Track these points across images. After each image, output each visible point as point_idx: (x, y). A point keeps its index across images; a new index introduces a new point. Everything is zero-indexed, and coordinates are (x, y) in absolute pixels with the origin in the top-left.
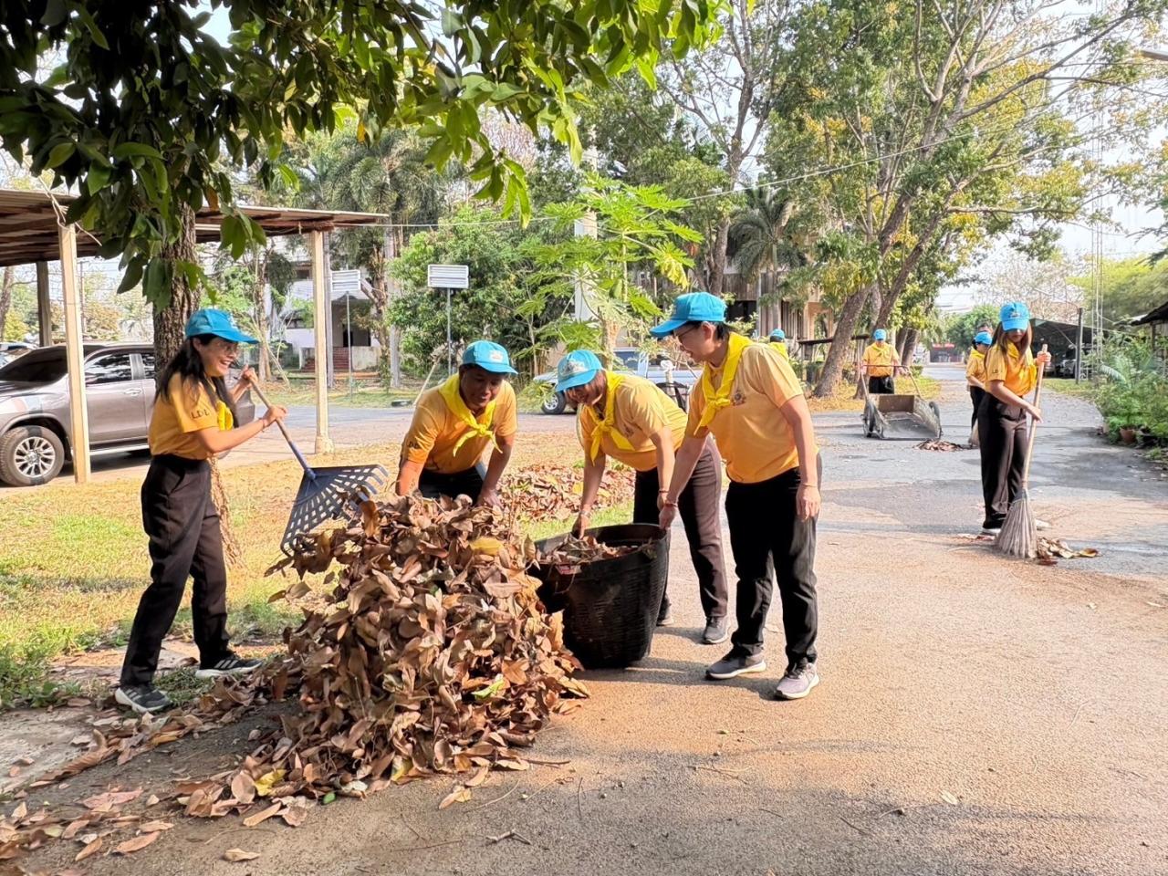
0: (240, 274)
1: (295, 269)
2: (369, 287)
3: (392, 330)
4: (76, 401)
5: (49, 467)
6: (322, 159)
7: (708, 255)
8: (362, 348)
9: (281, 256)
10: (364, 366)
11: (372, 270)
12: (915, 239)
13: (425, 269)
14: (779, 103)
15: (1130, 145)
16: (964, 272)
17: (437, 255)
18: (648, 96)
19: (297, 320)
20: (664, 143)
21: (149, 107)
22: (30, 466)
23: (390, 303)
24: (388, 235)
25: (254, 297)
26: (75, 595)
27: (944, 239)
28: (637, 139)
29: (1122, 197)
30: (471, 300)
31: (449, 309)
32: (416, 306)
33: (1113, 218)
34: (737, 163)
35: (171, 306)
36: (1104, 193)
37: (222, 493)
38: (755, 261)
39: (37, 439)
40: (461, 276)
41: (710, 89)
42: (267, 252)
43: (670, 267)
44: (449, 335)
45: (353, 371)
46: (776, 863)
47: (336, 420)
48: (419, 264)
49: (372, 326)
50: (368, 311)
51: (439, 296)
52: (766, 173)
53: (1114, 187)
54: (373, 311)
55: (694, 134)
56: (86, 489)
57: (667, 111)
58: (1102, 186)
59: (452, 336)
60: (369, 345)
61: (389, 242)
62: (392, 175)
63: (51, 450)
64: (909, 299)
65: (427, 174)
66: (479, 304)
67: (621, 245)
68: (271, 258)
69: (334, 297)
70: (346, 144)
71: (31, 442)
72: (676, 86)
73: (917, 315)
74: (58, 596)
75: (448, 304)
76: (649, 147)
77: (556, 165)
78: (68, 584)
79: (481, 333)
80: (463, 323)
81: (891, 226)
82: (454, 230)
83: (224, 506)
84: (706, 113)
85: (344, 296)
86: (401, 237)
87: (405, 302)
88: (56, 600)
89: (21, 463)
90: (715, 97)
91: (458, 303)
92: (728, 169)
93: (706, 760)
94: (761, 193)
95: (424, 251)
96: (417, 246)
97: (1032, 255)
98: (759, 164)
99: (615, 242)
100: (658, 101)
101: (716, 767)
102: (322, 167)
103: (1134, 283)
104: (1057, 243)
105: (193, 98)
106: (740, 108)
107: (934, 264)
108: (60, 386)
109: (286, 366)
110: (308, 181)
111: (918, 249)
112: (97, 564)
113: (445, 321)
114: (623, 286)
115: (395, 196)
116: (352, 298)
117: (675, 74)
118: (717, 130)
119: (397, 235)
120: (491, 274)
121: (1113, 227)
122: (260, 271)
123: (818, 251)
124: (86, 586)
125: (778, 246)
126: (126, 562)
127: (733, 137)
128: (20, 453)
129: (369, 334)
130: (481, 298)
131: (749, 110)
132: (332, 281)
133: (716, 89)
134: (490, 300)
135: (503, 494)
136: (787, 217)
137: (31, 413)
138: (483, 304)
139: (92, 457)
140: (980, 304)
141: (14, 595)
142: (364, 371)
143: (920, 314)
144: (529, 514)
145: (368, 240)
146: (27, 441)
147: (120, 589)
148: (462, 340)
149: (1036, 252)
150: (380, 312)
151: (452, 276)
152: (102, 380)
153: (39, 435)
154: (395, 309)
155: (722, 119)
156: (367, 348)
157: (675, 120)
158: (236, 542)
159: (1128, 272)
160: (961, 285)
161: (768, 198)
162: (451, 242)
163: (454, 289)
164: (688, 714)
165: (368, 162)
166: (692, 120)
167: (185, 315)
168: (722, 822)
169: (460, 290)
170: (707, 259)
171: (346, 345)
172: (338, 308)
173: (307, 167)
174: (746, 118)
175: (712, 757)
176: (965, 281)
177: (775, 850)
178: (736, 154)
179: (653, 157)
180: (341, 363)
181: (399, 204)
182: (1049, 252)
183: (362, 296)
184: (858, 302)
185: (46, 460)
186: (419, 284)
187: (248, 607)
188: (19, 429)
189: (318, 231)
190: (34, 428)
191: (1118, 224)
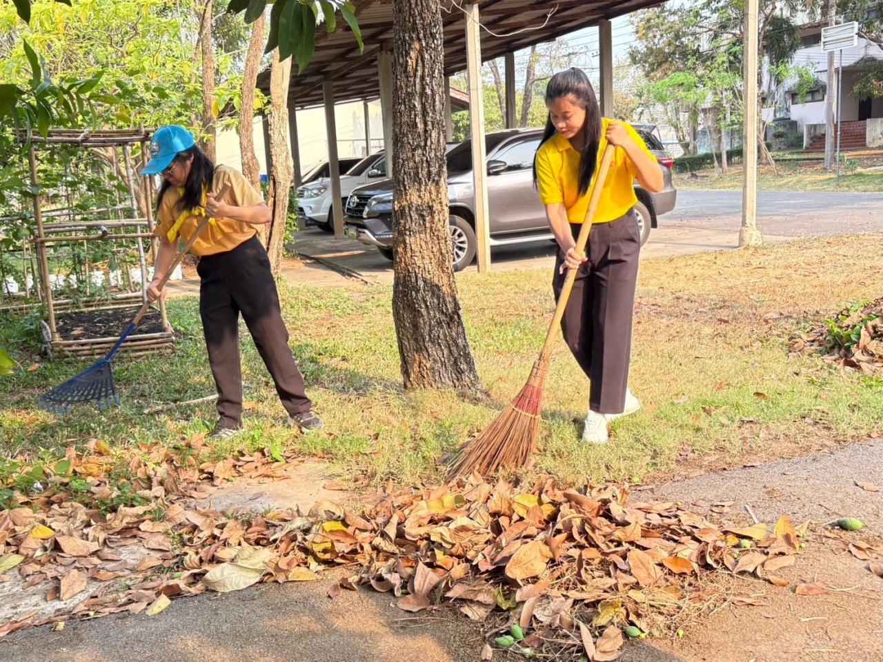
4: (479, 192)
5: (463, 254)
8: (879, 120)
45: (867, 148)
56: (484, 275)
85: (862, 59)
142: (879, 147)
153: (455, 224)
171: (861, 118)
172: (850, 74)
180: (854, 139)
185: (460, 248)
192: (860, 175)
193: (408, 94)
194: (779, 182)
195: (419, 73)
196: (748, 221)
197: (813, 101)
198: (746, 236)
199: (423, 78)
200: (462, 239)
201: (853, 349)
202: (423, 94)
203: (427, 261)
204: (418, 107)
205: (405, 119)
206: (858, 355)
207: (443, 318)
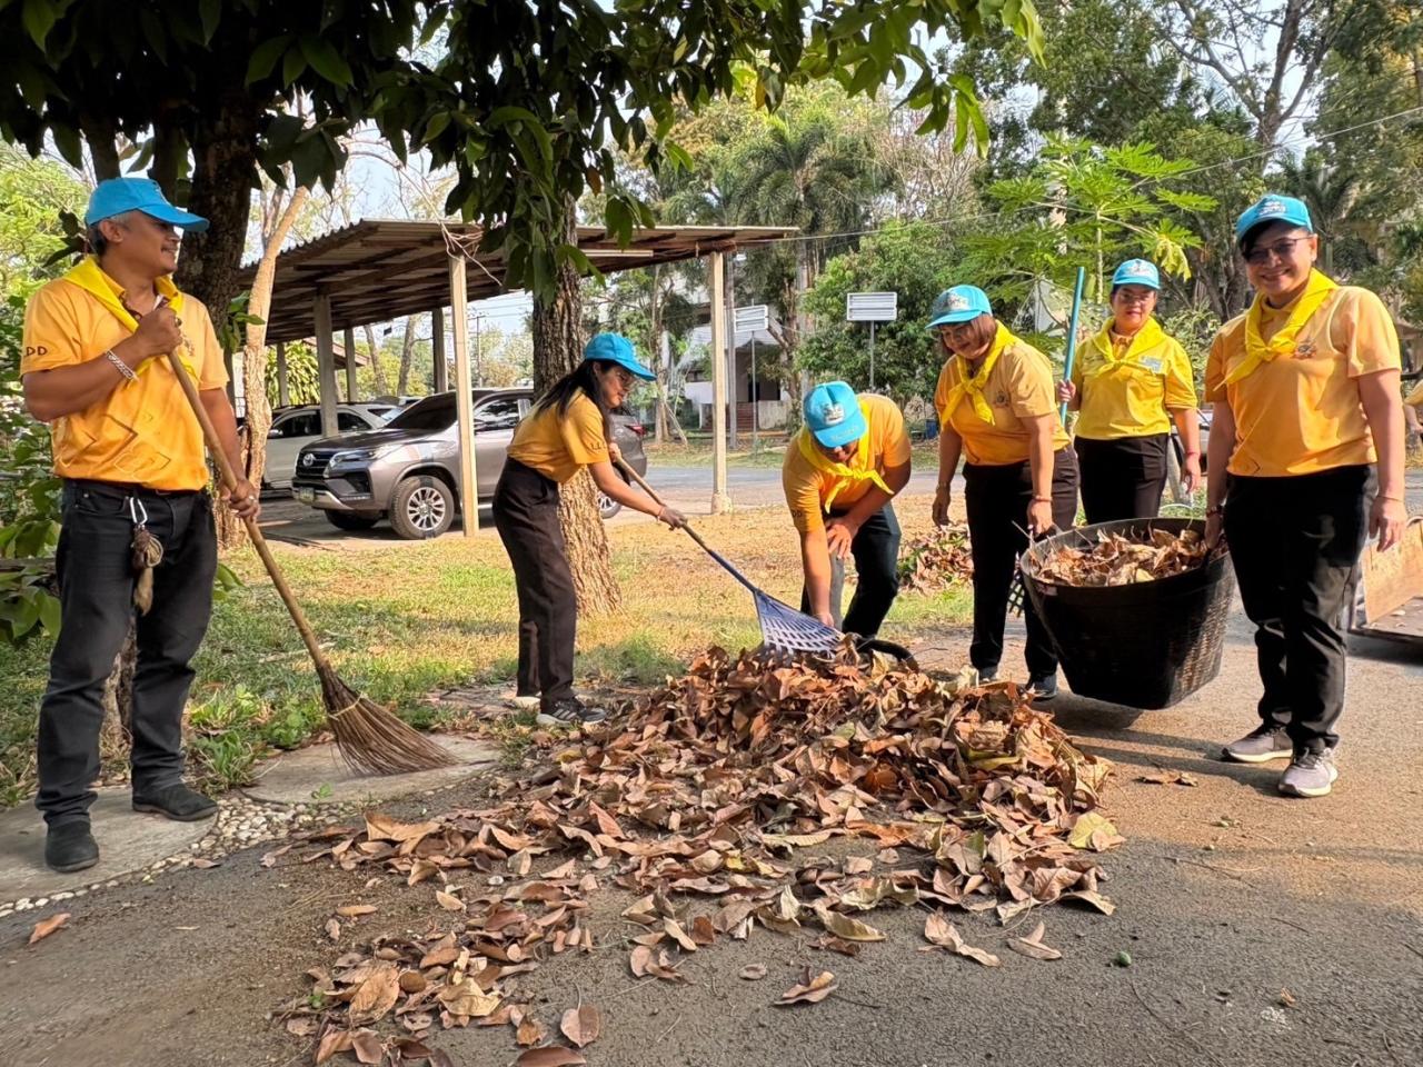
0: (635, 319)
1: (695, 313)
2: (778, 329)
3: (803, 376)
4: (465, 450)
5: (440, 519)
6: (726, 176)
7: (1226, 259)
8: (769, 402)
9: (681, 298)
10: (771, 424)
11: (783, 309)
13: (844, 300)
14: (1342, 36)
17: (858, 282)
18: (1140, 50)
19: (699, 372)
20: (1163, 111)
21: (527, 81)
22: (422, 517)
23: (802, 345)
24: (801, 263)
25: (650, 345)
26: (455, 636)
28: (1124, 110)
30: (899, 335)
31: (872, 347)
32: (832, 347)
34: (1272, 129)
35: (551, 317)
37: (602, 530)
39: (429, 490)
40: (888, 305)
41: (1233, 28)
42: (665, 293)
43: (1165, 252)
44: (872, 380)
45: (759, 429)
46: (1294, 983)
47: (737, 480)
48: (836, 294)
49: (782, 375)
50: (777, 357)
51: (860, 332)
52: (1318, 145)
54: (784, 358)
55: (1209, 96)
56: (473, 542)
57: (1168, 68)
59: (876, 380)
60: (778, 398)
61: (803, 273)
62: (807, 189)
63: (441, 501)
65: (848, 184)
66: (910, 341)
67: (1095, 229)
68: (670, 301)
69: (739, 344)
70: (752, 157)
71: (423, 492)
72: (1182, 31)
74: (439, 635)
75: (872, 340)
76: (1141, 118)
77: (1013, 155)
78: (449, 627)
79: (913, 376)
80: (889, 365)
82: (880, 251)
83: (604, 545)
84: (1226, 65)
85: (750, 342)
86: (817, 265)
87: (819, 341)
88: (437, 639)
89: (414, 515)
90: (1240, 38)
91: (884, 340)
92: (1260, 137)
93: (1191, 852)
94: (1310, 173)
95: (843, 278)
96: (834, 273)
98: (1307, 135)
99: (1086, 225)
100: (1156, 55)
101: (1207, 863)
102: (725, 188)
105: (573, 67)
106: (1279, 50)
108: (450, 434)
109: (685, 425)
110: (709, 205)
112: (479, 610)
113: (867, 363)
114: (1097, 282)
115: (810, 215)
116: (759, 343)
117: (1181, 16)
118: (1243, 85)
119: (812, 264)
120: (924, 302)
122: (657, 313)
123: (1398, 242)
124: (465, 627)
126: (507, 609)
127: (1268, 93)
128: (413, 504)
129: (778, 385)
130: (911, 332)
131: (1293, 53)
132: (735, 320)
133: (1242, 28)
134: (923, 335)
135: (930, 550)
136: (1351, 203)
137: (423, 461)
138: (914, 340)
139: (480, 511)
141: (397, 633)
142: (771, 429)
144: (963, 575)
145: (778, 272)
146: (419, 491)
147: (497, 633)
148: (888, 387)
150: (790, 358)
151: (876, 306)
152: (490, 427)
153: (431, 486)
154: (808, 351)
155: (1250, 67)
156: (775, 403)
157: (1179, 79)
158: (616, 586)
161: (1321, 178)
162: (875, 265)
163: (878, 323)
164: (1169, 799)
165: (778, 176)
166: (1205, 76)
167: (565, 327)
168: (1212, 925)
169: (886, 323)
170: (1224, 264)
171: (751, 400)
172: (743, 357)
173: (710, 191)
174: (1288, 66)
175: (1201, 851)
177: (1294, 968)
178: (1272, 114)
179: (1146, 130)
180: (745, 420)
181: (814, 226)
183: (769, 340)
185: (437, 513)
186: (836, 319)
187: (625, 654)
188: (412, 479)
189: (718, 251)
190: (426, 479)
192: (770, 453)
193: (555, 339)
194: (691, 458)
195: (566, 321)
196: (720, 488)
197: (696, 381)
198: (718, 502)
199: (569, 325)
200: (438, 502)
201: (913, 576)
202: (570, 339)
203: (578, 496)
204: (566, 351)
205: (552, 361)
206: (916, 581)
207: (594, 549)
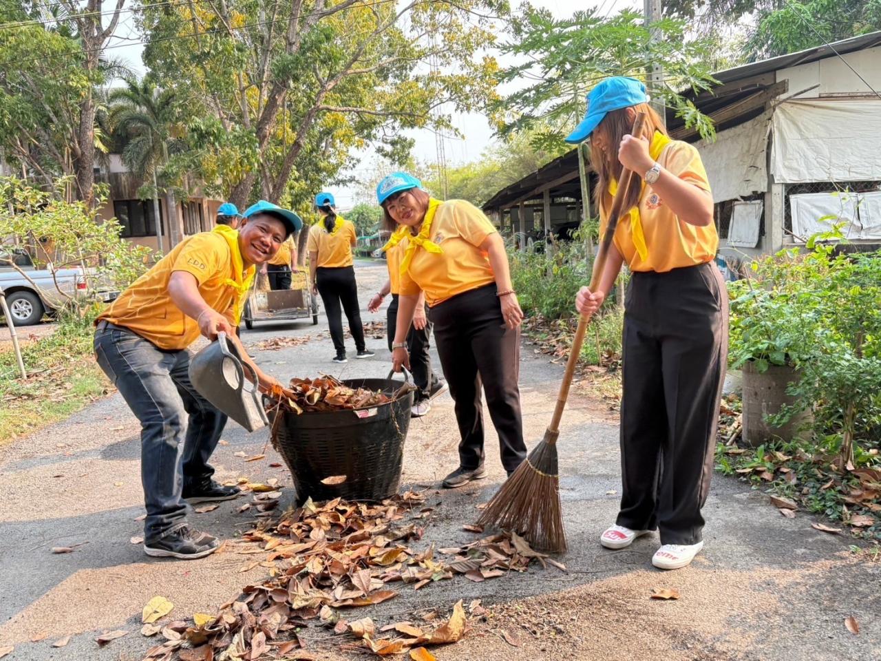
12: (294, 136)
15: (459, 63)
16: (343, 174)
27: (324, 144)
29: (458, 105)
33: (452, 124)
36: (444, 100)
38: (147, 157)
53: (451, 95)
58: (442, 95)
64: (296, 196)
73: (307, 211)
81: (266, 119)
97: (394, 160)
103: (466, 186)
104: (412, 151)
107: (316, 165)
111: (297, 145)
121: (453, 132)
125: (168, 143)
140: (359, 204)
143: (310, 210)
149: (397, 157)
159: (461, 177)
160: (341, 185)
176: (344, 182)
182: (406, 157)
184: (242, 192)
191: (456, 130)
